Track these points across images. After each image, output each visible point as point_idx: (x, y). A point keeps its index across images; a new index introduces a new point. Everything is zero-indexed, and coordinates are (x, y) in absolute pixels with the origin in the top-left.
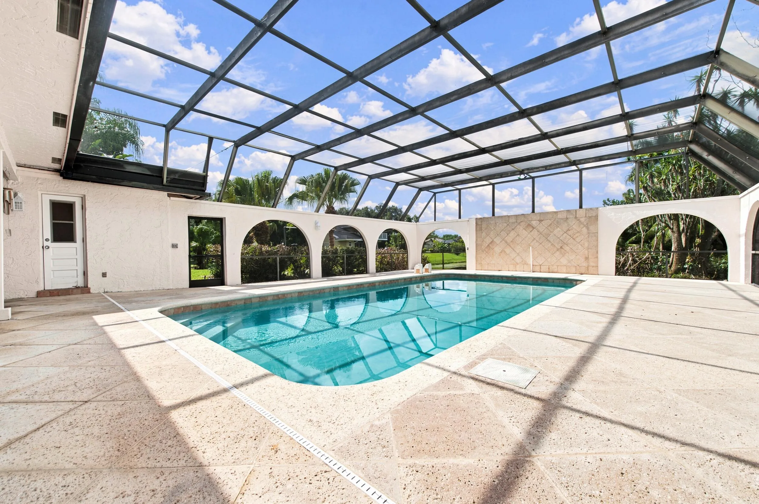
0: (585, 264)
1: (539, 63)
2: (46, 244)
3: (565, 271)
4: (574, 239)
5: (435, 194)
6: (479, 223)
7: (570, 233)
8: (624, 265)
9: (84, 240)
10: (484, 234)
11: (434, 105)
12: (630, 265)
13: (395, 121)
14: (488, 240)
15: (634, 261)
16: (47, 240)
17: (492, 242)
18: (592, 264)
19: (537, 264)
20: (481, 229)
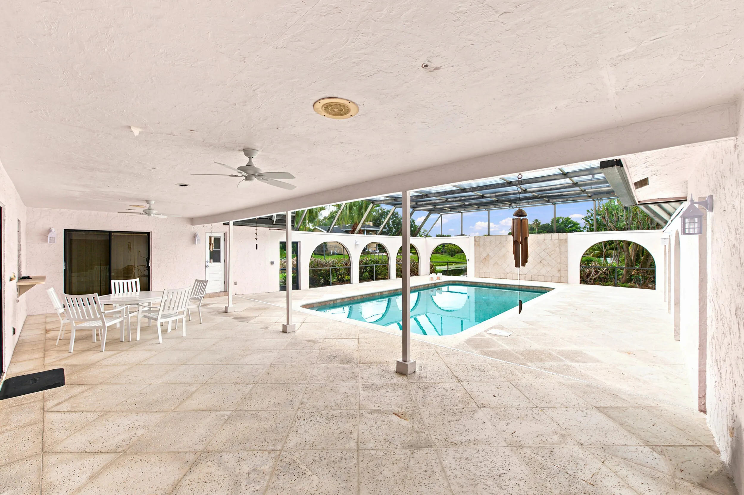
0: (558, 275)
2: (207, 264)
3: (543, 280)
4: (550, 256)
6: (477, 239)
7: (547, 251)
8: (589, 275)
9: (225, 261)
10: (481, 249)
12: (593, 276)
14: (484, 255)
15: (597, 272)
16: (207, 262)
17: (488, 255)
18: (563, 275)
19: (522, 274)
20: (479, 245)
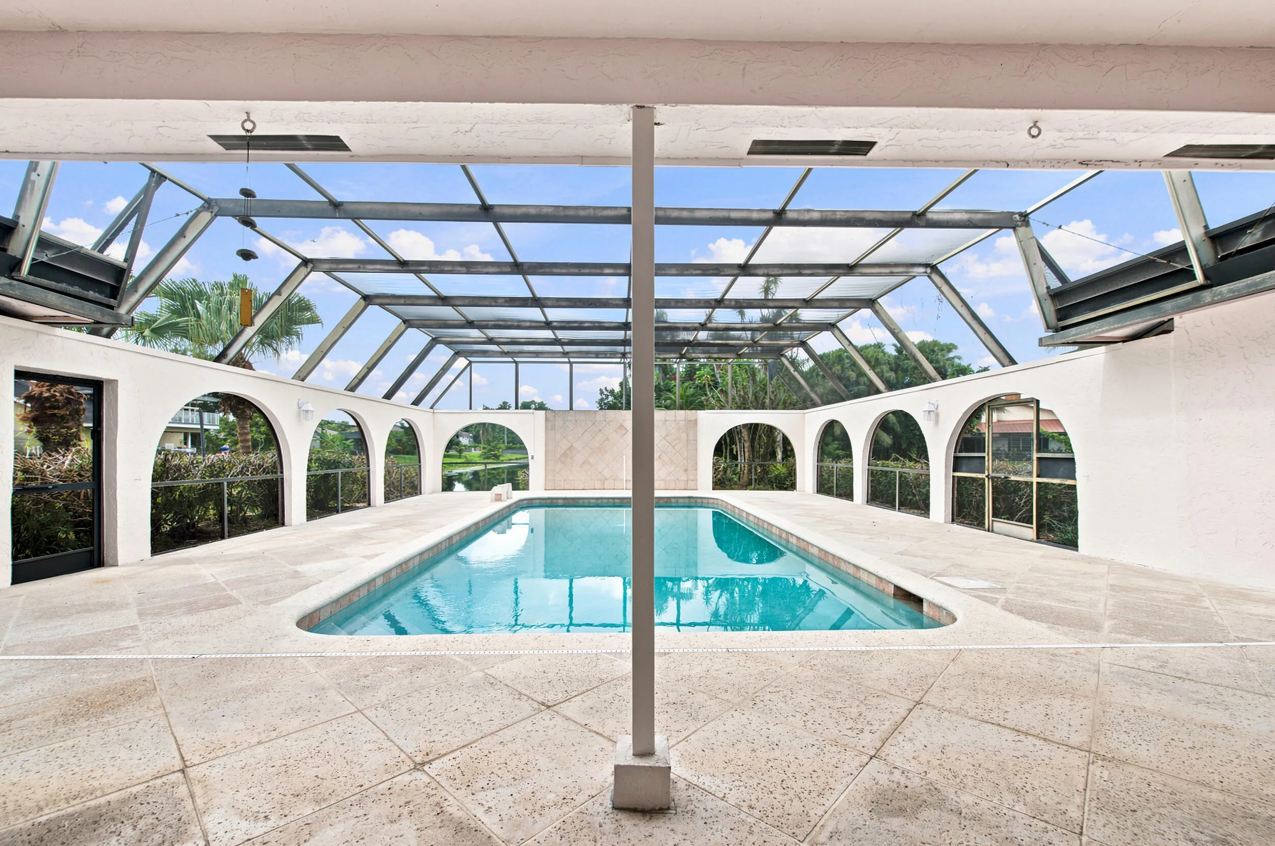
0: (684, 478)
1: (796, 271)
4: (673, 447)
5: (470, 363)
6: (551, 418)
7: (669, 439)
10: (558, 435)
11: (669, 272)
13: (599, 271)
14: (564, 445)
17: (571, 448)
18: (691, 478)
20: (553, 428)
